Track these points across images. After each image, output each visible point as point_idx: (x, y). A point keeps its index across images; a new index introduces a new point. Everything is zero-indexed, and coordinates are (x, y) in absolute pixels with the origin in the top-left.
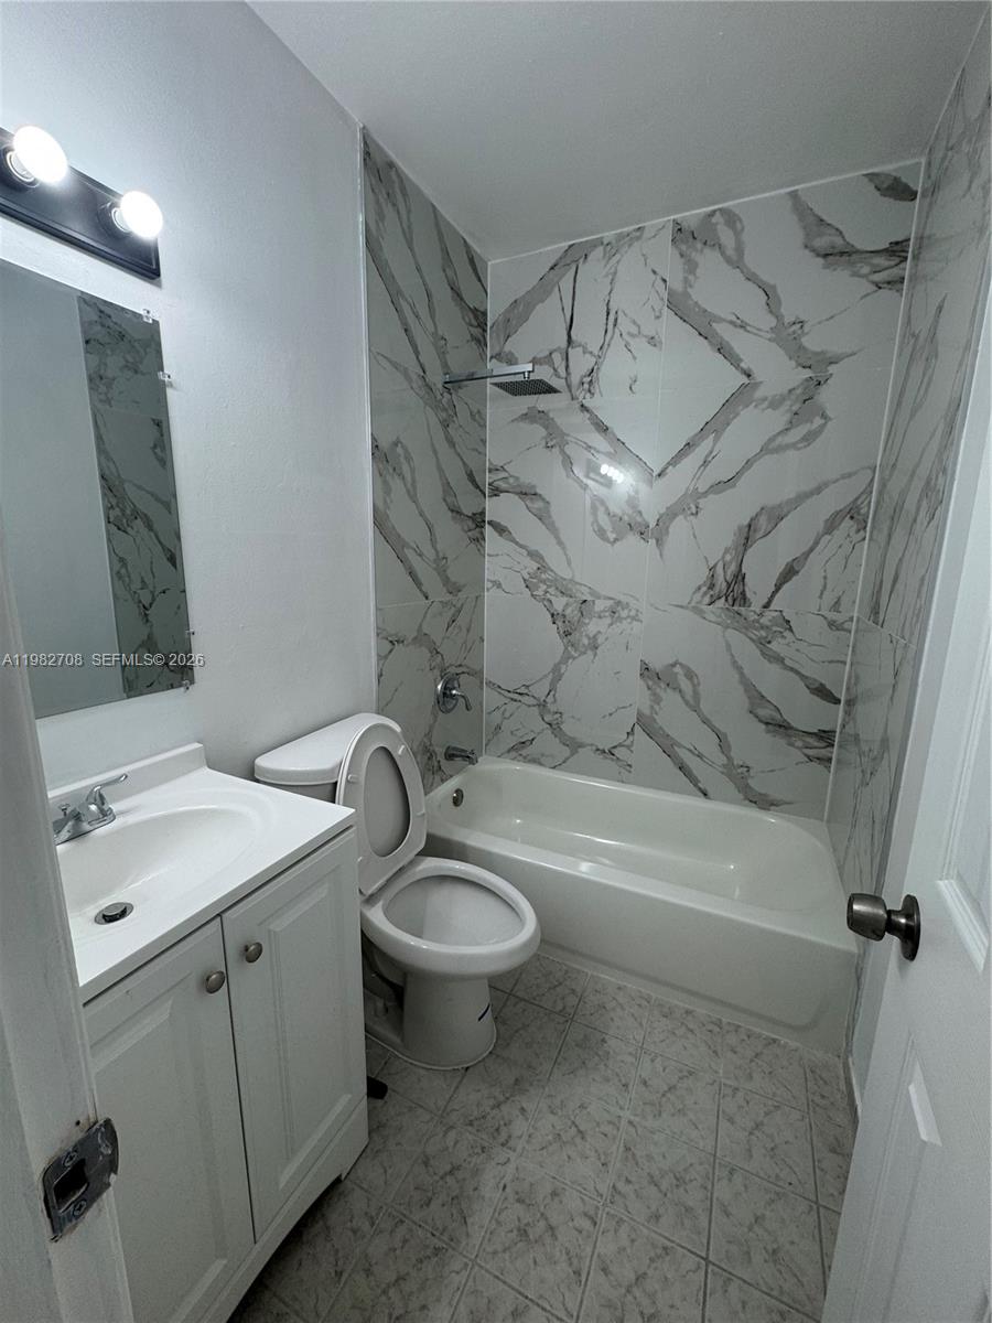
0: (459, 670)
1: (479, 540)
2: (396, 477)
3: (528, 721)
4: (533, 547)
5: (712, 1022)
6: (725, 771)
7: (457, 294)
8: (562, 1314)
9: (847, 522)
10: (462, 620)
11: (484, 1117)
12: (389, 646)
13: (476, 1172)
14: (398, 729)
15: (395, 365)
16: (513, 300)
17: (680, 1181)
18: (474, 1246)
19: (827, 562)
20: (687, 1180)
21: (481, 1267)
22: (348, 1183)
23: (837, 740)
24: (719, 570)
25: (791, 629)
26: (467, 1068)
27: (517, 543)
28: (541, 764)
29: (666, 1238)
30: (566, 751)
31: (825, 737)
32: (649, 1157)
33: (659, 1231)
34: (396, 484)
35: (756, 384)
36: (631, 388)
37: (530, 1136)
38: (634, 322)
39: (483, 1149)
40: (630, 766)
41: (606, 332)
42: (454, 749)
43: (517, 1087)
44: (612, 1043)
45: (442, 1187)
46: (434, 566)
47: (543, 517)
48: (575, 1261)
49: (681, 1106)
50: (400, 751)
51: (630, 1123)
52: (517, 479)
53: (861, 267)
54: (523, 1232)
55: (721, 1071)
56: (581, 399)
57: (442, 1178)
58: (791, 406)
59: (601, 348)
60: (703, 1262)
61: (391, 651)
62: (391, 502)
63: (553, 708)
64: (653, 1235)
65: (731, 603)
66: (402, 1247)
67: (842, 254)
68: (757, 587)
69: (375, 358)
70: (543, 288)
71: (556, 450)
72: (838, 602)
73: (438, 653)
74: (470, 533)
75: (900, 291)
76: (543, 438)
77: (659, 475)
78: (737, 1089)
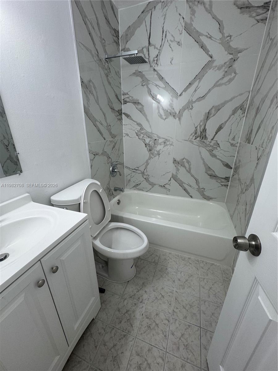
0: (117, 163)
1: (121, 119)
2: (91, 94)
3: (139, 178)
4: (138, 122)
5: (196, 261)
6: (197, 190)
7: (108, 22)
8: (162, 348)
9: (240, 111)
10: (117, 147)
11: (135, 295)
12: (93, 156)
13: (134, 312)
14: (99, 184)
15: (87, 49)
16: (129, 26)
17: (191, 306)
18: (135, 332)
19: (232, 124)
20: (193, 306)
21: (138, 338)
22: (96, 320)
23: (230, 180)
24: (198, 128)
25: (219, 147)
26: (128, 281)
27: (133, 121)
28: (143, 191)
29: (188, 323)
30: (151, 186)
31: (227, 179)
32: (182, 301)
33: (187, 321)
34: (91, 97)
35: (214, 60)
36: (171, 62)
37: (148, 299)
38: (172, 36)
39: (135, 304)
40: (170, 190)
41: (162, 40)
42: (117, 188)
43: (143, 285)
44: (169, 269)
45: (124, 317)
46: (107, 128)
47: (141, 111)
48: (164, 333)
49: (190, 285)
50: (100, 191)
51: (176, 291)
52: (132, 97)
53: (253, 13)
54: (149, 327)
55: (200, 274)
56: (153, 67)
57: (124, 314)
58: (225, 69)
59: (161, 46)
60: (199, 328)
61: (94, 158)
62: (90, 104)
63: (146, 174)
64: (185, 322)
65: (201, 138)
66: (114, 336)
67: (247, 7)
68: (210, 133)
69: (78, 43)
70: (140, 21)
71: (145, 87)
72: (234, 137)
73: (110, 158)
74: (118, 117)
75: (265, 23)
76: (141, 82)
77: (180, 95)
78: (204, 279)
